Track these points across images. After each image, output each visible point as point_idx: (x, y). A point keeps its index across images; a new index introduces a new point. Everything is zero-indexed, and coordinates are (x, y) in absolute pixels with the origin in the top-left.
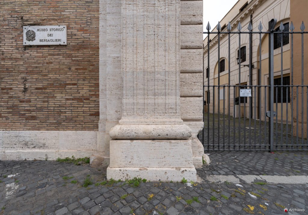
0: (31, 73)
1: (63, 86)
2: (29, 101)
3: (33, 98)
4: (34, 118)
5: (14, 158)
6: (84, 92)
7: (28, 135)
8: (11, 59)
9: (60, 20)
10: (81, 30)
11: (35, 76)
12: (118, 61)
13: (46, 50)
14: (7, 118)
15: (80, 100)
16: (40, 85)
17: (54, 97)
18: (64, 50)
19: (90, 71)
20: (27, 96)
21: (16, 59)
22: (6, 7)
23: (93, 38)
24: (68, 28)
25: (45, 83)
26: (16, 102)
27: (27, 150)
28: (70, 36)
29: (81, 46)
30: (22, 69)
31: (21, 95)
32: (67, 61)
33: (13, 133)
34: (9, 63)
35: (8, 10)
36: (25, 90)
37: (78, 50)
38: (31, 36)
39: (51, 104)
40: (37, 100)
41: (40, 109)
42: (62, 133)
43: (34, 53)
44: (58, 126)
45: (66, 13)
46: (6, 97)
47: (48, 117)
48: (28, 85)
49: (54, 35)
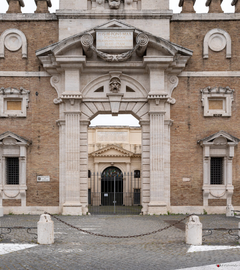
0: (39, 189)
1: (48, 193)
2: (39, 198)
3: (40, 197)
4: (40, 203)
5: (34, 214)
6: (55, 195)
7: (38, 207)
8: (33, 185)
9: (48, 174)
10: (54, 177)
11: (41, 190)
12: (65, 187)
13: (44, 183)
14: (32, 203)
15: (53, 197)
16: (42, 193)
17: (46, 196)
18: (49, 183)
19: (56, 189)
20: (38, 196)
21: (35, 185)
22: (32, 170)
23: (57, 179)
24: (50, 176)
25: (43, 192)
26: (35, 198)
27: (38, 212)
28: (51, 179)
29: (54, 182)
30: (37, 188)
31: (36, 196)
32: (50, 186)
33: (34, 207)
34: (33, 186)
35: (32, 171)
36: (37, 194)
37: (53, 183)
38: (39, 179)
39: (45, 198)
40: (41, 198)
41: (42, 200)
42: (48, 207)
43: (40, 184)
44: (47, 205)
45: (49, 172)
46: (32, 196)
47: (44, 202)
48: (38, 193)
49: (46, 178)
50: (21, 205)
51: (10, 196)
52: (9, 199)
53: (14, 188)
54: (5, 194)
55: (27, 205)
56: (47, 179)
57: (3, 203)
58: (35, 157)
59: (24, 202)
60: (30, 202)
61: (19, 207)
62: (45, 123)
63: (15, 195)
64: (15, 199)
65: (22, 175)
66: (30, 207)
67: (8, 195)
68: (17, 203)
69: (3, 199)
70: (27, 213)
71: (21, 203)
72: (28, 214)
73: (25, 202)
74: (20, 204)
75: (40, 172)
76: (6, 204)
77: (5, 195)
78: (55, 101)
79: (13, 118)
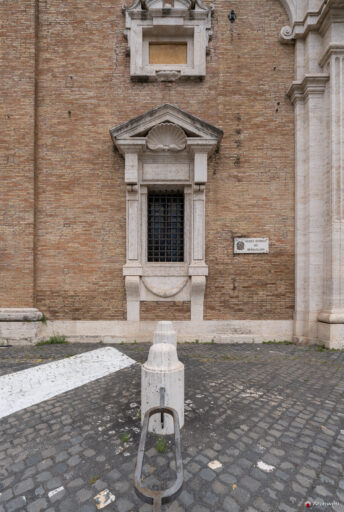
0: (240, 274)
1: (264, 285)
2: (237, 297)
3: (241, 294)
4: (241, 310)
5: (228, 341)
6: (282, 289)
7: (237, 323)
8: (223, 264)
9: (261, 233)
10: (278, 241)
11: (242, 277)
13: (251, 257)
14: (220, 311)
15: (278, 296)
16: (246, 285)
17: (257, 294)
18: (265, 257)
19: (287, 274)
20: (236, 293)
21: (227, 264)
22: (219, 223)
23: (288, 247)
24: (270, 239)
25: (250, 283)
26: (227, 298)
27: (237, 336)
28: (271, 245)
29: (280, 254)
30: (232, 271)
31: (231, 292)
32: (268, 265)
33: (226, 322)
34: (221, 267)
35: (220, 225)
36: (234, 288)
37: (276, 257)
38: (241, 246)
39: (255, 298)
40: (244, 296)
41: (246, 303)
42: (264, 322)
43: (241, 259)
44: (260, 316)
45: (267, 228)
46: (219, 294)
47: (252, 310)
48: (236, 285)
49: (258, 245)
50: (189, 318)
51: (162, 294)
52: (157, 302)
53: (172, 271)
54: (146, 287)
55: (206, 318)
56: (262, 245)
57: (141, 311)
58: (229, 189)
59: (198, 309)
60: (213, 308)
61: (185, 323)
62: (254, 96)
63: (175, 291)
64: (174, 302)
65: (196, 236)
66: (214, 323)
67: (155, 291)
68: (180, 311)
69: (141, 302)
70: (207, 338)
71: (189, 310)
72: (210, 341)
73: (202, 308)
74: (187, 315)
75: (242, 227)
76: (150, 315)
77: (148, 290)
78: (286, 32)
79: (167, 81)
